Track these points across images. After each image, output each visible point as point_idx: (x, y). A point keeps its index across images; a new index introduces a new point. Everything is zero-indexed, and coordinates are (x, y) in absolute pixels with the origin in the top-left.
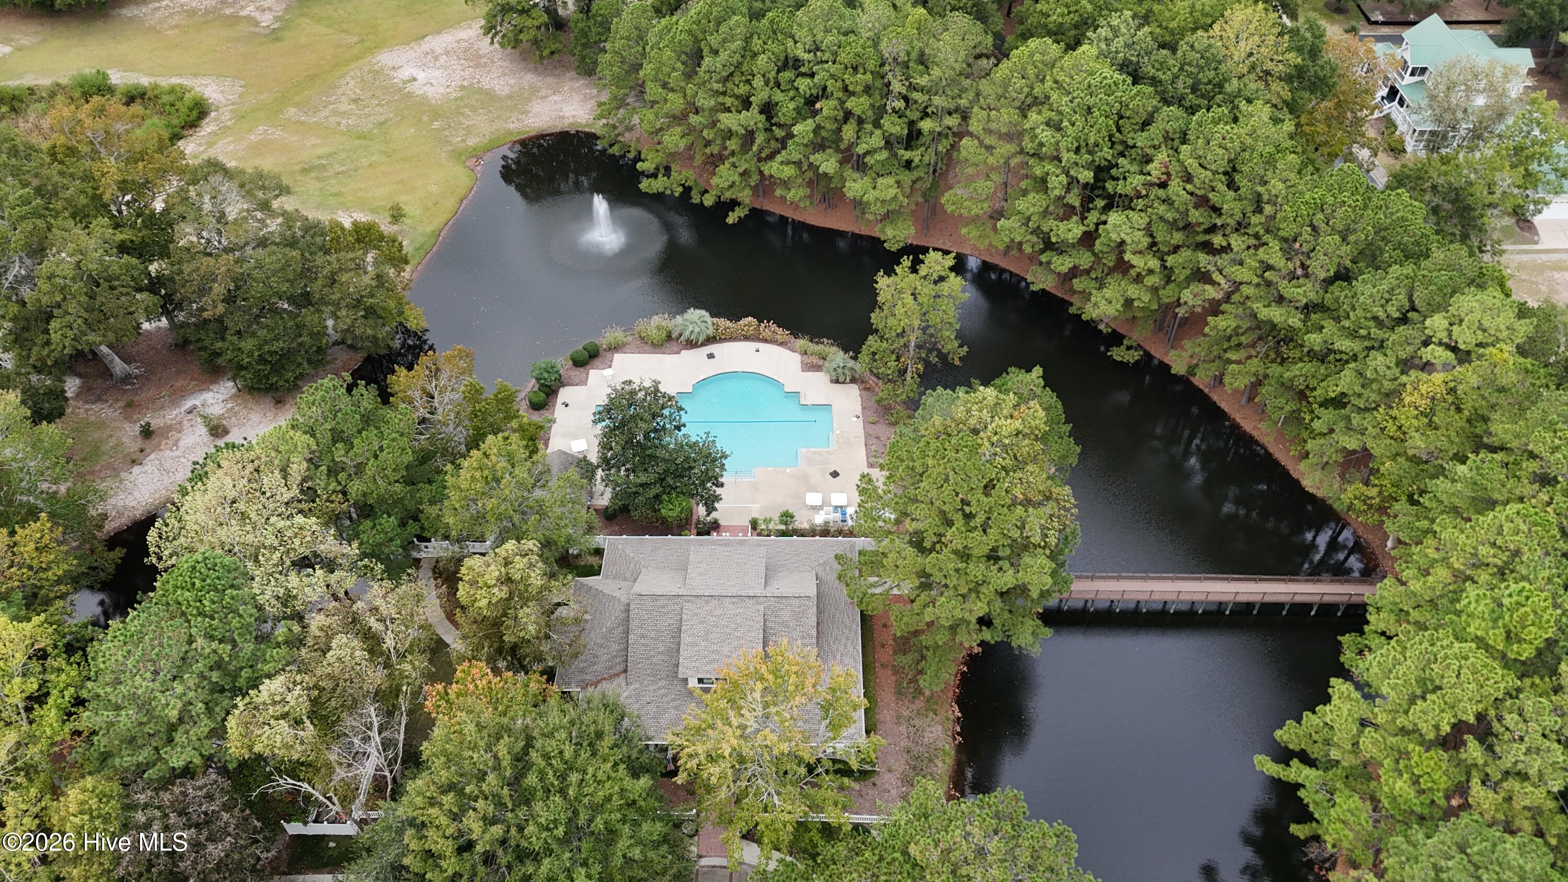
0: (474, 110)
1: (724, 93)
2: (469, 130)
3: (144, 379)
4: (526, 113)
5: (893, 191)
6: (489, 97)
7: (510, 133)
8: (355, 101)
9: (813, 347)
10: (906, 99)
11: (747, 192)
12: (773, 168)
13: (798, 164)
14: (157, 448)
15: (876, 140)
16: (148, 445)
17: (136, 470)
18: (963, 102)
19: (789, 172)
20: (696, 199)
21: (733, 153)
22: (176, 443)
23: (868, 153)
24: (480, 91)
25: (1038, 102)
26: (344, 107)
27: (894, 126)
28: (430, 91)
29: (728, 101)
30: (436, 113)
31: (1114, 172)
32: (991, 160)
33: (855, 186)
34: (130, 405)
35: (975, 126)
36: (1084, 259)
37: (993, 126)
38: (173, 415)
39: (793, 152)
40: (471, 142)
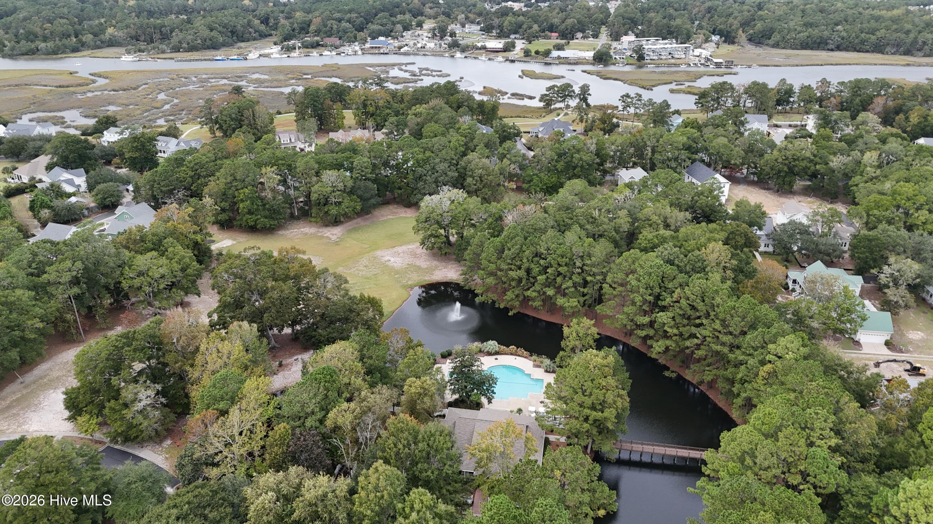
0: (412, 272)
1: (511, 264)
2: (409, 279)
3: (280, 349)
4: (433, 274)
5: (576, 303)
6: (418, 269)
7: (426, 281)
8: (366, 266)
9: (539, 359)
10: (581, 268)
11: (518, 303)
12: (528, 293)
13: (539, 292)
14: (283, 370)
15: (570, 283)
16: (280, 369)
17: (275, 376)
18: (604, 270)
19: (535, 294)
20: (497, 306)
21: (514, 287)
22: (290, 369)
23: (567, 288)
24: (415, 266)
25: (633, 272)
26: (360, 268)
27: (577, 278)
28: (395, 265)
29: (513, 267)
30: (397, 272)
31: (661, 297)
32: (614, 292)
33: (561, 301)
34: (274, 356)
35: (609, 280)
36: (651, 332)
37: (615, 280)
38: (290, 360)
39: (537, 287)
40: (410, 283)
